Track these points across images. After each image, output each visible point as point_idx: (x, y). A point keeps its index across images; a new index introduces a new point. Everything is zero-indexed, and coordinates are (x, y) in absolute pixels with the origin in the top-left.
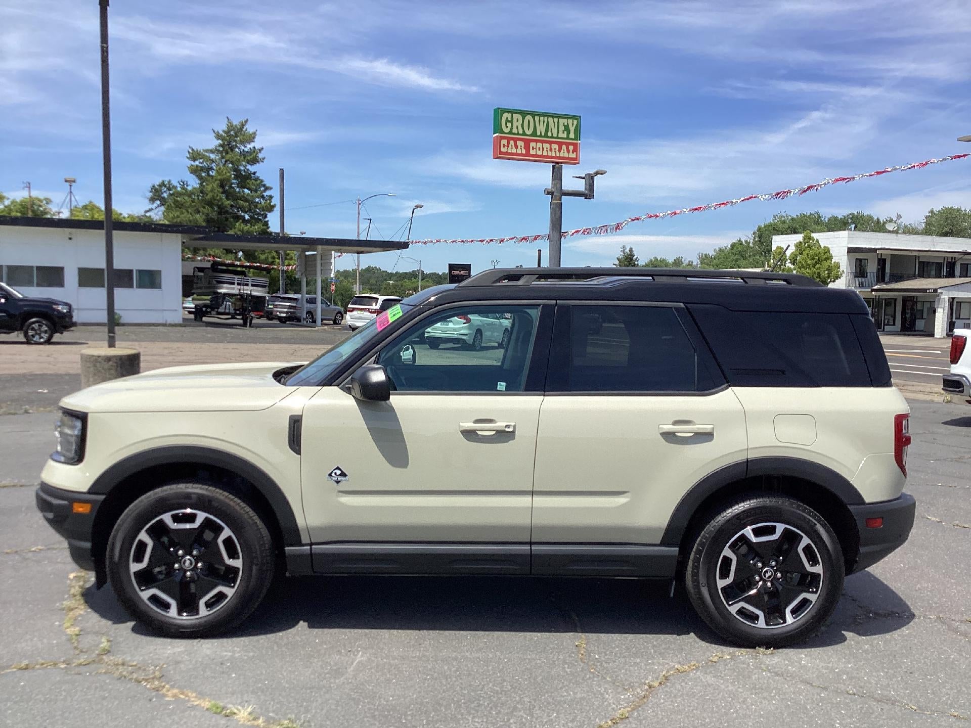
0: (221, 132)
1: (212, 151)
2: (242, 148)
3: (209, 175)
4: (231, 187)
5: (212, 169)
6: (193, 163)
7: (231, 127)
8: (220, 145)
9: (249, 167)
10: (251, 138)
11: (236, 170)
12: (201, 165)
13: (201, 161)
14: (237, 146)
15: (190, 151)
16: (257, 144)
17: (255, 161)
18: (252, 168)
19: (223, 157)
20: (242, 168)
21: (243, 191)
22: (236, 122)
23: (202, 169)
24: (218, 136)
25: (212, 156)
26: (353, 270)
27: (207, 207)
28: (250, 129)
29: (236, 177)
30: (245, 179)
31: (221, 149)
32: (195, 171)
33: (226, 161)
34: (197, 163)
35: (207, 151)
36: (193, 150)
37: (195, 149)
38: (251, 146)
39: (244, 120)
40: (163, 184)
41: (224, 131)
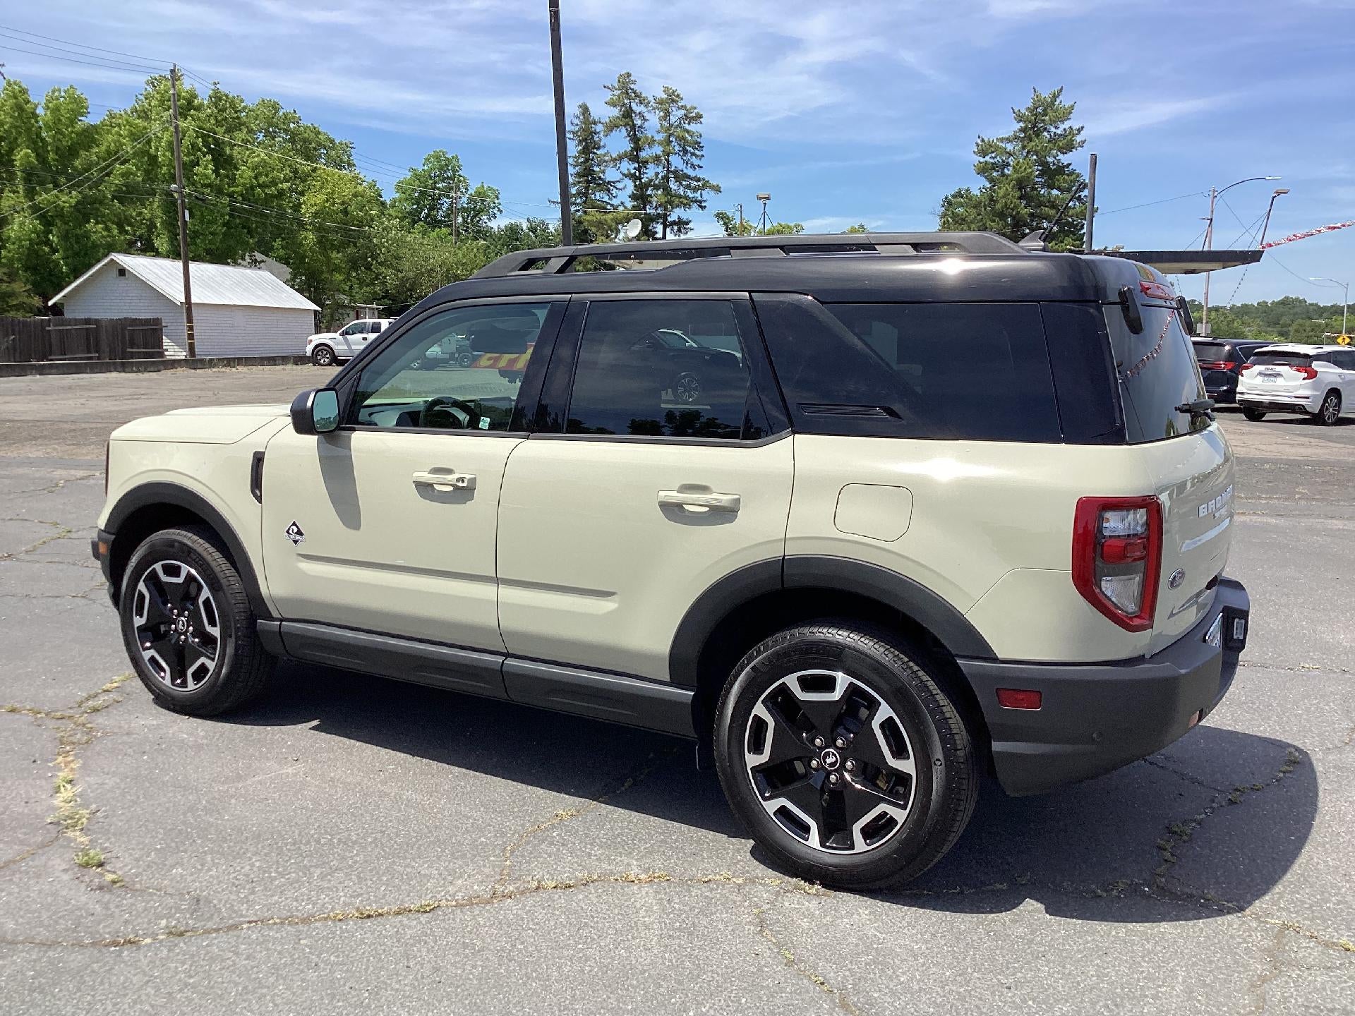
0: (1023, 111)
1: (1009, 140)
2: (1053, 129)
3: (1003, 175)
4: (1033, 189)
5: (1008, 165)
6: (982, 160)
7: (1038, 103)
8: (1023, 130)
9: (1061, 156)
10: (1066, 115)
11: (1044, 164)
12: (992, 161)
13: (993, 155)
14: (1045, 129)
15: (979, 141)
16: (1073, 123)
17: (1069, 147)
18: (1064, 159)
19: (1024, 147)
20: (1050, 160)
21: (1049, 193)
22: (1046, 94)
23: (994, 167)
24: (1020, 118)
25: (1010, 147)
26: (1258, 304)
27: (997, 219)
28: (1064, 101)
29: (1042, 174)
30: (1053, 174)
31: (1023, 135)
32: (983, 170)
33: (1028, 152)
34: (987, 158)
35: (1002, 140)
36: (983, 141)
37: (986, 140)
38: (1067, 125)
39: (1057, 90)
40: (958, 194)
41: (1028, 109)
